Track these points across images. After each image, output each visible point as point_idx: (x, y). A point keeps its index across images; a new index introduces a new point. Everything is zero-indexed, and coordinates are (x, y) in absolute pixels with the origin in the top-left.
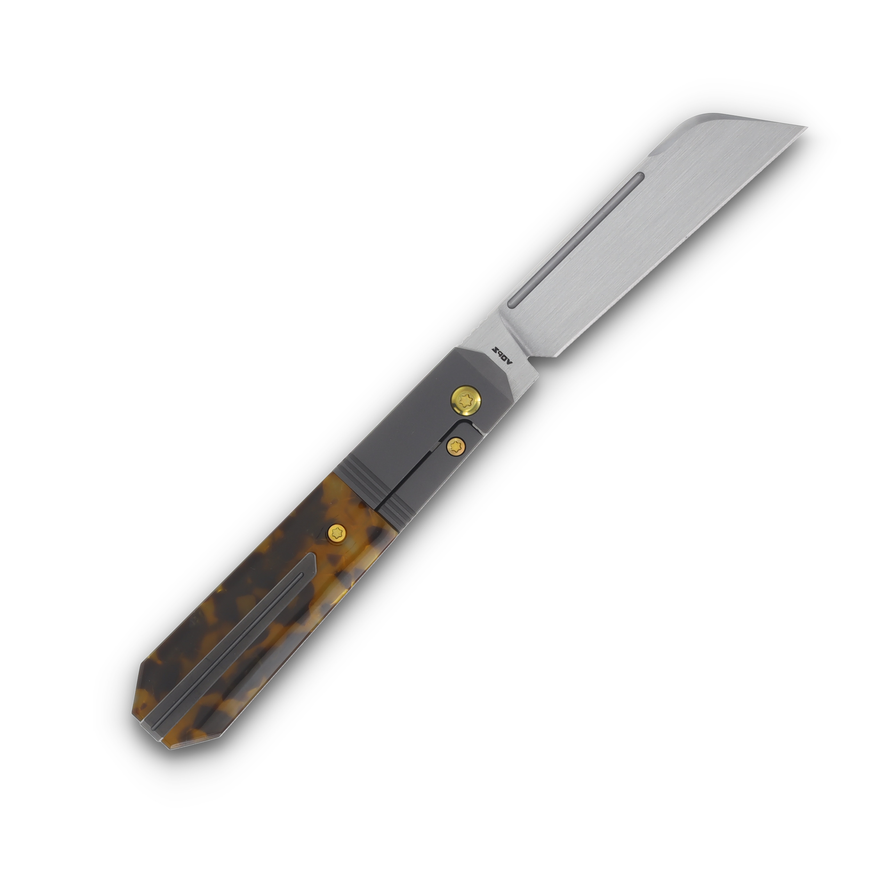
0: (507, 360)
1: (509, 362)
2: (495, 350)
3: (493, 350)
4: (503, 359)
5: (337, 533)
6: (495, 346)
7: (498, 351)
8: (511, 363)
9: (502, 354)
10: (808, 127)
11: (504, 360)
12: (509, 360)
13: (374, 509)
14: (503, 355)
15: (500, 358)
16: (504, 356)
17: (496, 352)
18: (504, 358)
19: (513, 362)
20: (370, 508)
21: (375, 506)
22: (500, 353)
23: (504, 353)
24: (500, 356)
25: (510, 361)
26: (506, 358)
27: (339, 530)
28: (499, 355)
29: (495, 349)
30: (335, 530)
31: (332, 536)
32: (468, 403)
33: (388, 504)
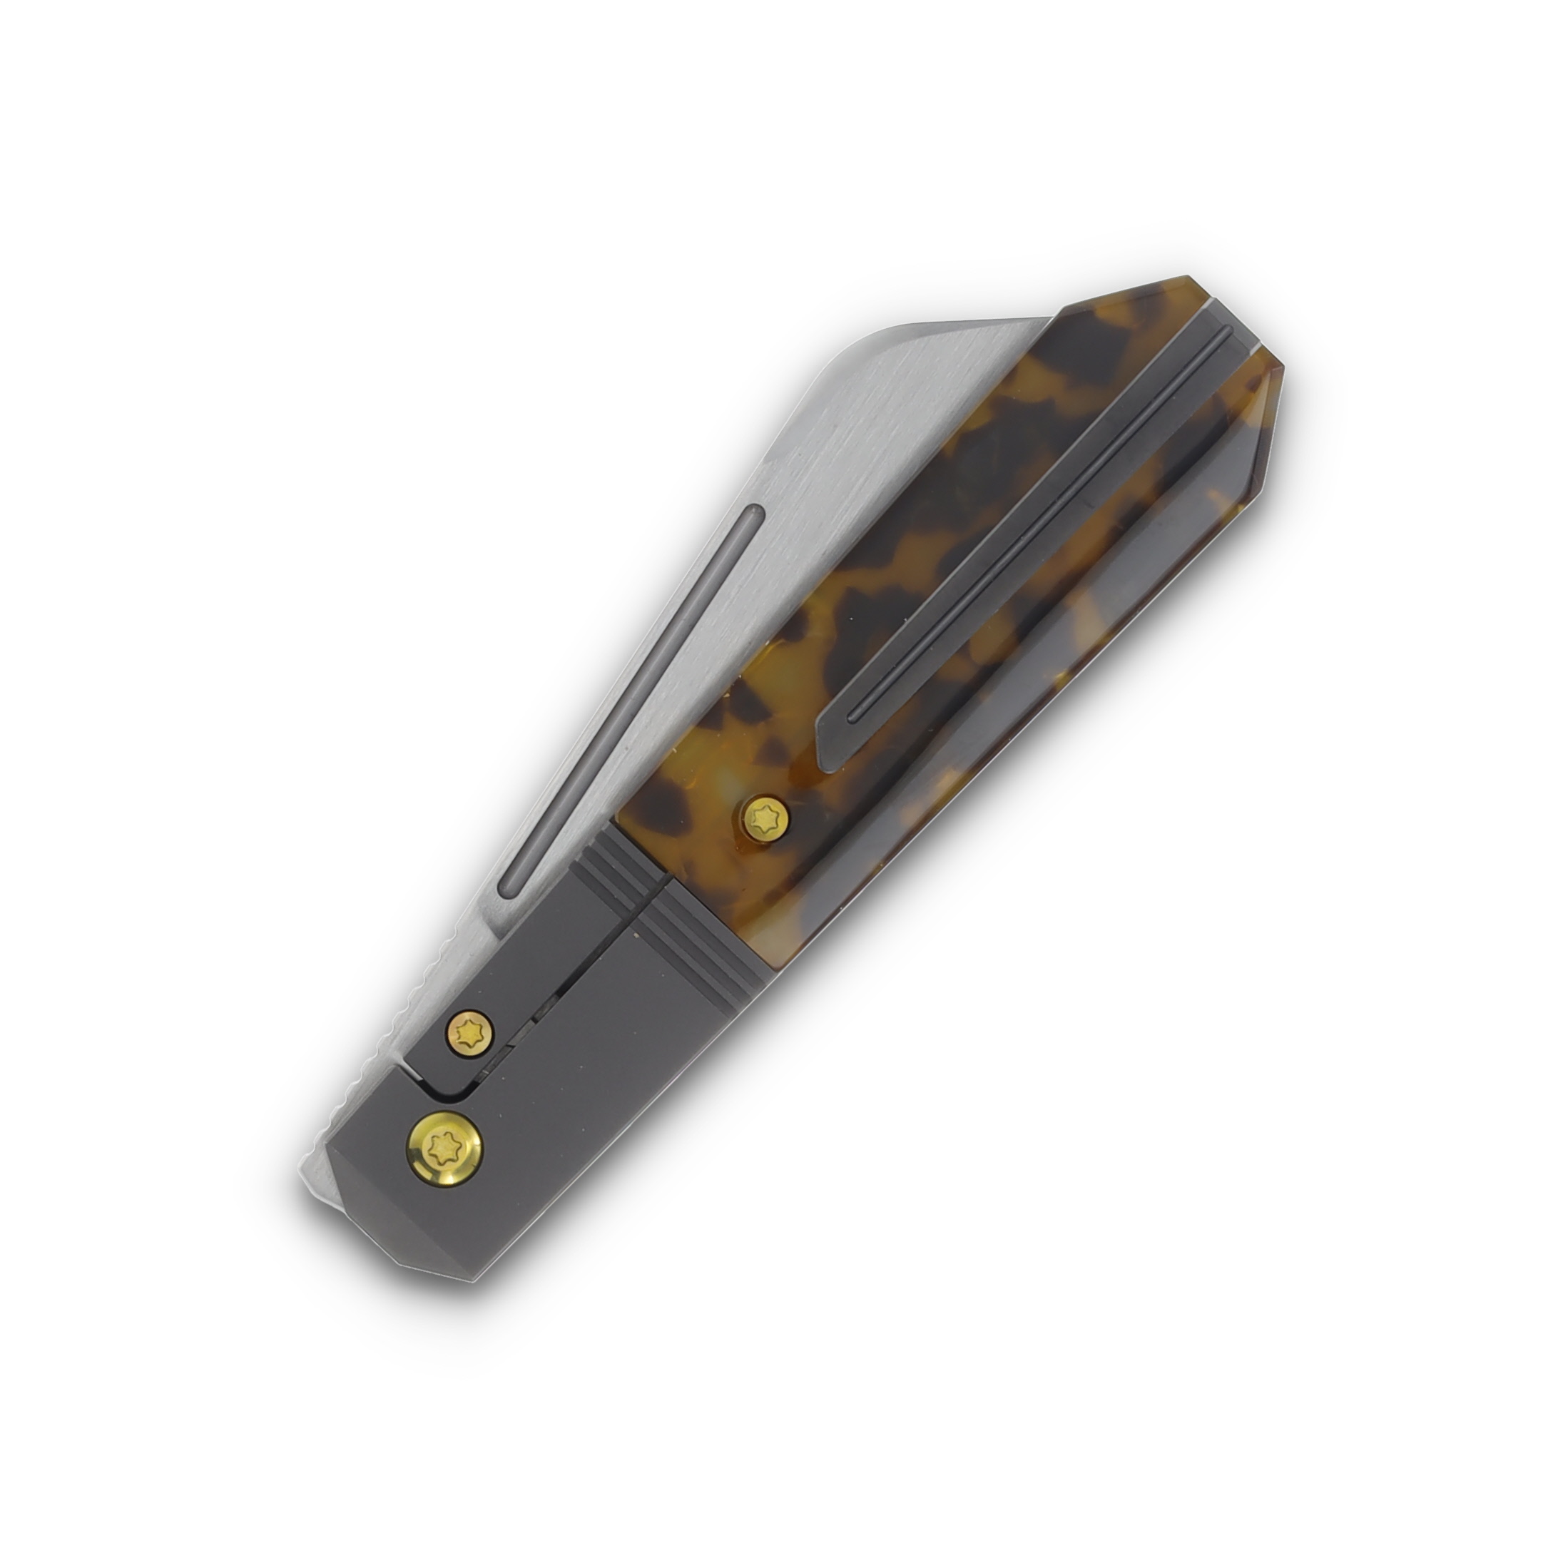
5: (765, 819)
13: (673, 880)
20: (683, 883)
21: (674, 888)
27: (760, 828)
30: (770, 826)
31: (778, 813)
32: (451, 1153)
33: (638, 892)
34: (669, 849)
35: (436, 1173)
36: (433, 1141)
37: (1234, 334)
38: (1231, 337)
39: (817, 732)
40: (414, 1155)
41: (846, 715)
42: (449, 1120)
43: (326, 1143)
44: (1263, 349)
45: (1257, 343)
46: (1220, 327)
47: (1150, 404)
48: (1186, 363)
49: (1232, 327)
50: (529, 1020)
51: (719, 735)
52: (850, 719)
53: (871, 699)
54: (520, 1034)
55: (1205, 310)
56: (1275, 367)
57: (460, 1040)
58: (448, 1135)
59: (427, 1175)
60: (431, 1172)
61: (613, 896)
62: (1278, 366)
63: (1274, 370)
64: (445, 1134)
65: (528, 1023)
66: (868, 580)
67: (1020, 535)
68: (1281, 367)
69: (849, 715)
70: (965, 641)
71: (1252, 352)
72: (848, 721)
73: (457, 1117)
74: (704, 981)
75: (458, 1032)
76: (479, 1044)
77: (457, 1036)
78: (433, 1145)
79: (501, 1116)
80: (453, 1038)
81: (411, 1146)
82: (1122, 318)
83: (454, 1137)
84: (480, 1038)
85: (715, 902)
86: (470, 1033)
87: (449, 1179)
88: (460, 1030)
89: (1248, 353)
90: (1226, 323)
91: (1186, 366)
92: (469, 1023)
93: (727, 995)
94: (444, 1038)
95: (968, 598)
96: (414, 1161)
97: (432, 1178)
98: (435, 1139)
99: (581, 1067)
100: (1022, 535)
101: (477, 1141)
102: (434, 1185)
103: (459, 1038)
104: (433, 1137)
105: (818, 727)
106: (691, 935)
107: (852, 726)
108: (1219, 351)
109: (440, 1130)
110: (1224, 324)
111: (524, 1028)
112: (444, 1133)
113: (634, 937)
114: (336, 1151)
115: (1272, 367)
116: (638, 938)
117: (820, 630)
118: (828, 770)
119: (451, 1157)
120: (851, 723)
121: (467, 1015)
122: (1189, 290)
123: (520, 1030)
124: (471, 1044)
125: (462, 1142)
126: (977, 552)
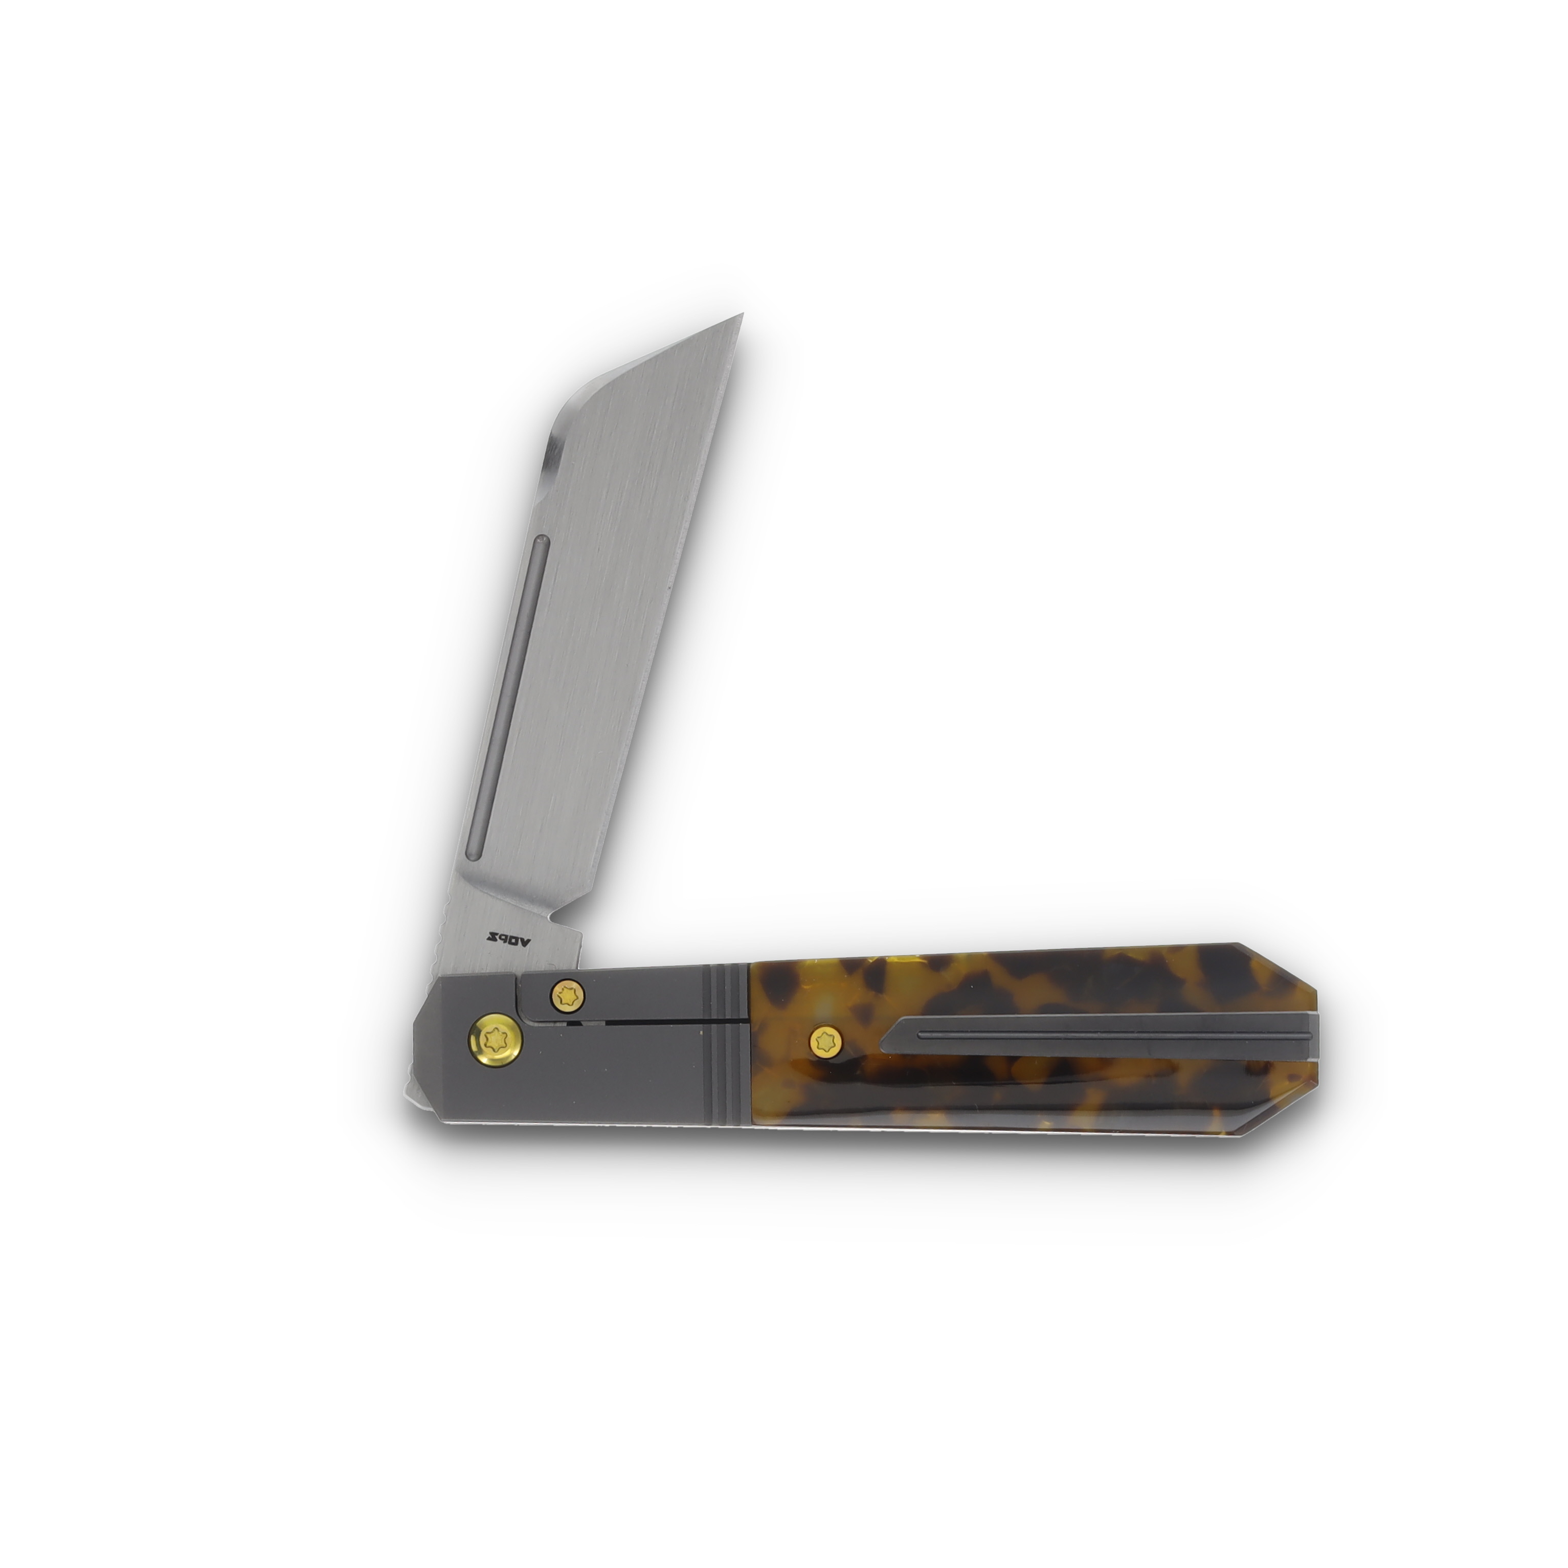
0: (520, 940)
1: (525, 943)
2: (493, 937)
3: (489, 939)
4: (513, 944)
5: (826, 1042)
6: (488, 933)
7: (497, 937)
8: (529, 941)
9: (506, 936)
10: (743, 313)
11: (516, 944)
12: (522, 940)
13: (749, 1025)
14: (509, 938)
15: (507, 944)
16: (512, 937)
17: (496, 940)
18: (513, 941)
19: (530, 938)
20: (752, 1031)
21: (744, 1027)
22: (503, 937)
23: (509, 934)
24: (505, 942)
25: (525, 940)
26: (517, 939)
27: (818, 1043)
28: (502, 942)
29: (491, 937)
30: (825, 1048)
31: (835, 1045)
32: (497, 1045)
33: (725, 1013)
34: (762, 1008)
35: (480, 1051)
36: (494, 1030)
37: (1310, 1042)
38: (1307, 1041)
39: (897, 1023)
40: (475, 1031)
41: (920, 1030)
42: (512, 1029)
43: (440, 976)
44: (1315, 1065)
45: (1316, 1058)
46: (1307, 1031)
47: (1232, 1032)
48: (1270, 1031)
49: (1312, 1037)
50: (603, 1020)
51: (846, 976)
52: (920, 1034)
53: (940, 1035)
54: (592, 1024)
55: (1308, 1015)
56: (1313, 1081)
57: (560, 995)
58: (505, 1035)
59: (474, 1048)
60: (478, 1049)
61: (710, 1002)
62: (1316, 1082)
63: (1311, 1081)
64: (504, 1033)
65: (602, 1022)
66: (1000, 977)
67: (1099, 1030)
68: (1316, 1084)
69: (921, 1032)
70: (1018, 1055)
71: (1310, 1060)
72: (918, 1035)
73: (519, 1031)
74: (712, 1091)
75: (563, 989)
76: (566, 1005)
77: (561, 991)
78: (492, 1032)
79: (541, 1052)
80: (558, 989)
81: (478, 1024)
82: (1262, 979)
83: (507, 1038)
84: (571, 1004)
85: (758, 1059)
86: (568, 996)
87: (484, 1060)
88: (565, 989)
89: (1306, 1059)
90: (1312, 1032)
91: (1269, 1033)
92: (573, 991)
93: (716, 1110)
94: (553, 985)
95: (1041, 1035)
96: (472, 1034)
97: (476, 1052)
98: (496, 1030)
99: (606, 1070)
100: (1101, 1032)
101: (516, 1053)
102: (474, 1056)
103: (560, 993)
104: (497, 1028)
105: (901, 1021)
106: (729, 1061)
107: (917, 1038)
108: (1294, 1042)
109: (503, 1028)
110: (1310, 1031)
111: (598, 1022)
112: (503, 1031)
113: (700, 1032)
114: (441, 985)
115: (1311, 1079)
116: (701, 1035)
117: (950, 977)
118: (882, 1048)
119: (495, 1048)
120: (919, 1037)
121: (575, 985)
122: (1310, 997)
123: (595, 1021)
124: (563, 1002)
125: (508, 1045)
126: (1070, 1017)
